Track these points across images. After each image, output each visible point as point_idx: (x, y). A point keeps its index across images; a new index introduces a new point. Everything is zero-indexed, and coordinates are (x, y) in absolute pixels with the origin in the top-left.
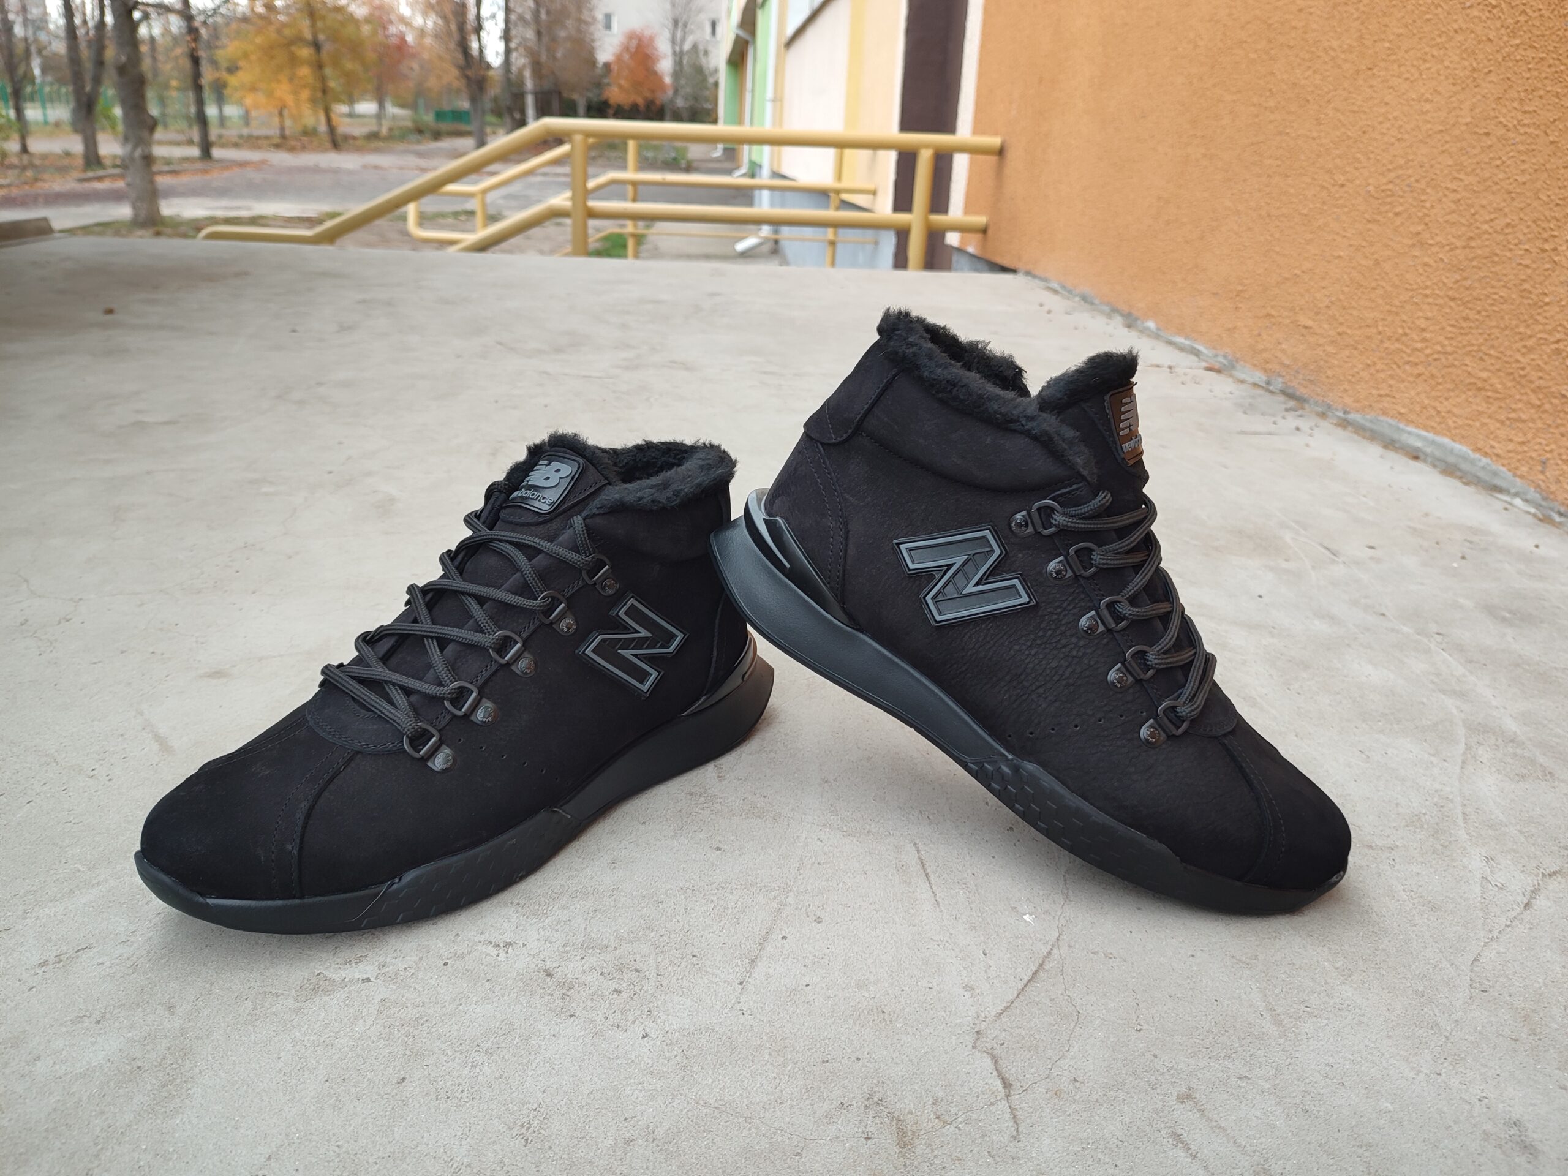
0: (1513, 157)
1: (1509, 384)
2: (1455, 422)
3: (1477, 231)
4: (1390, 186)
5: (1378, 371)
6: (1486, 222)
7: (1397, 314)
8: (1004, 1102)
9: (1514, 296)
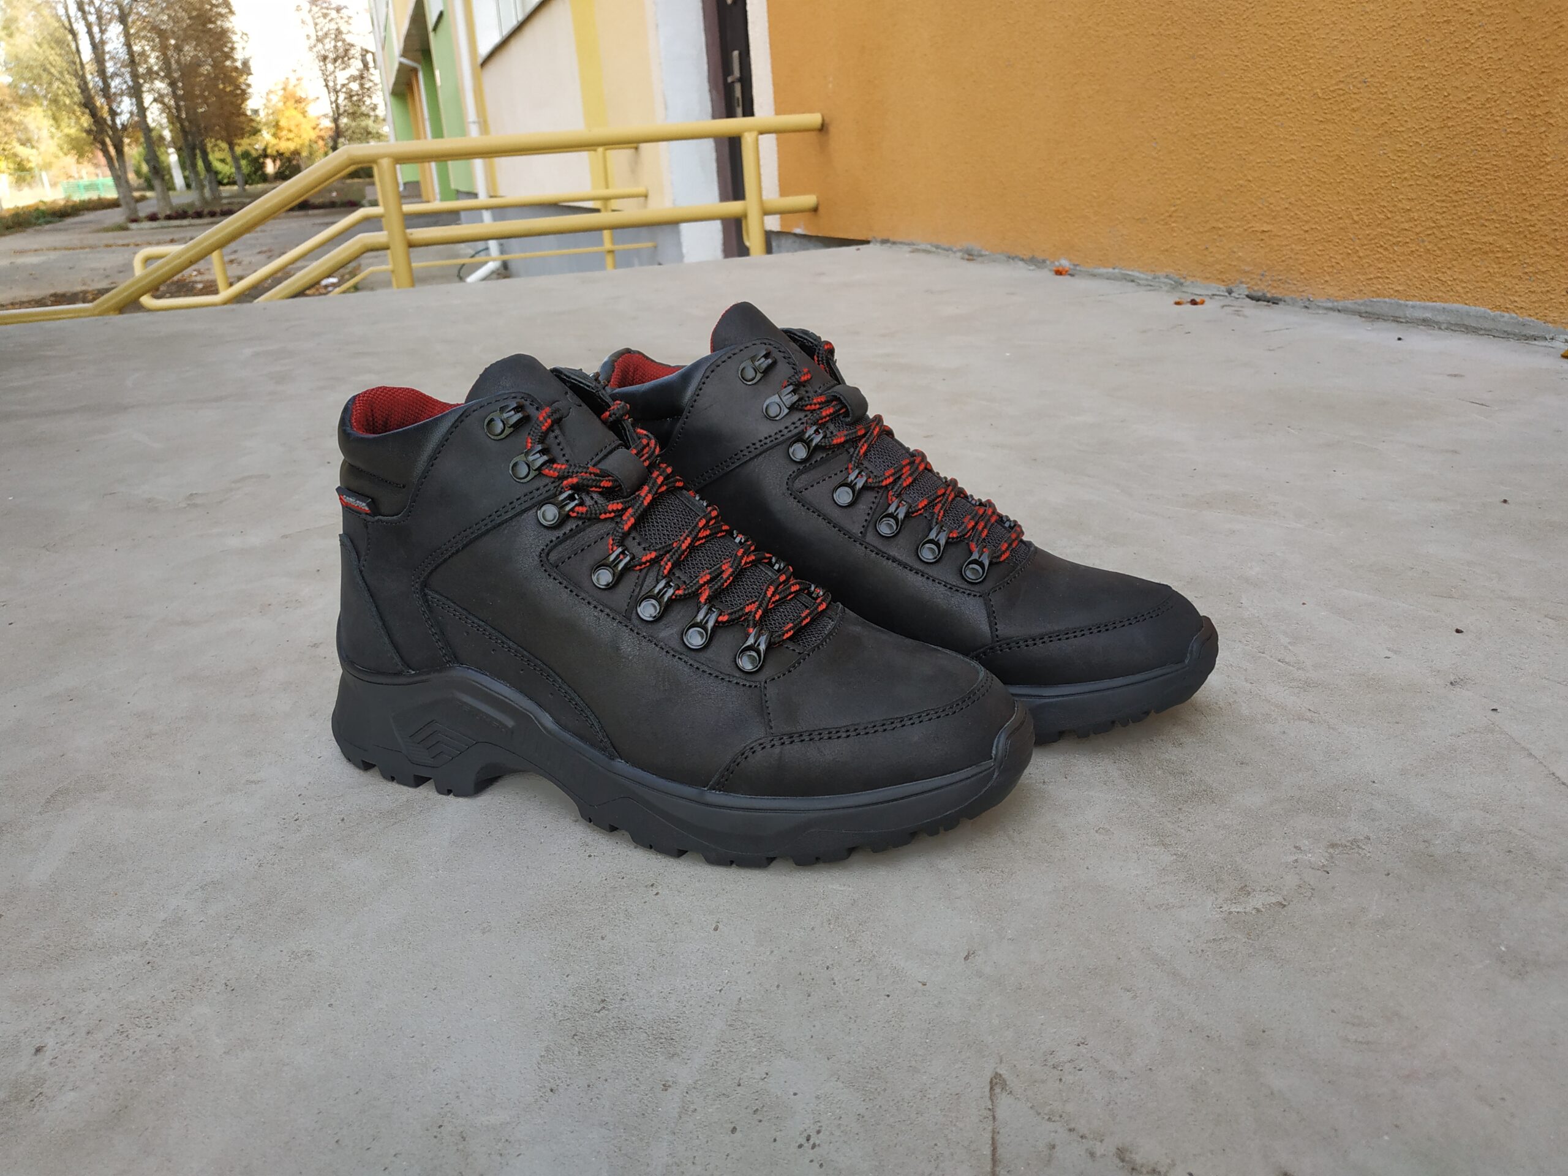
0: (1482, 37)
1: (1520, 242)
2: (1464, 288)
3: (1453, 111)
4: (1342, 86)
5: (1360, 257)
6: (1464, 101)
7: (1374, 202)
9: (1509, 162)
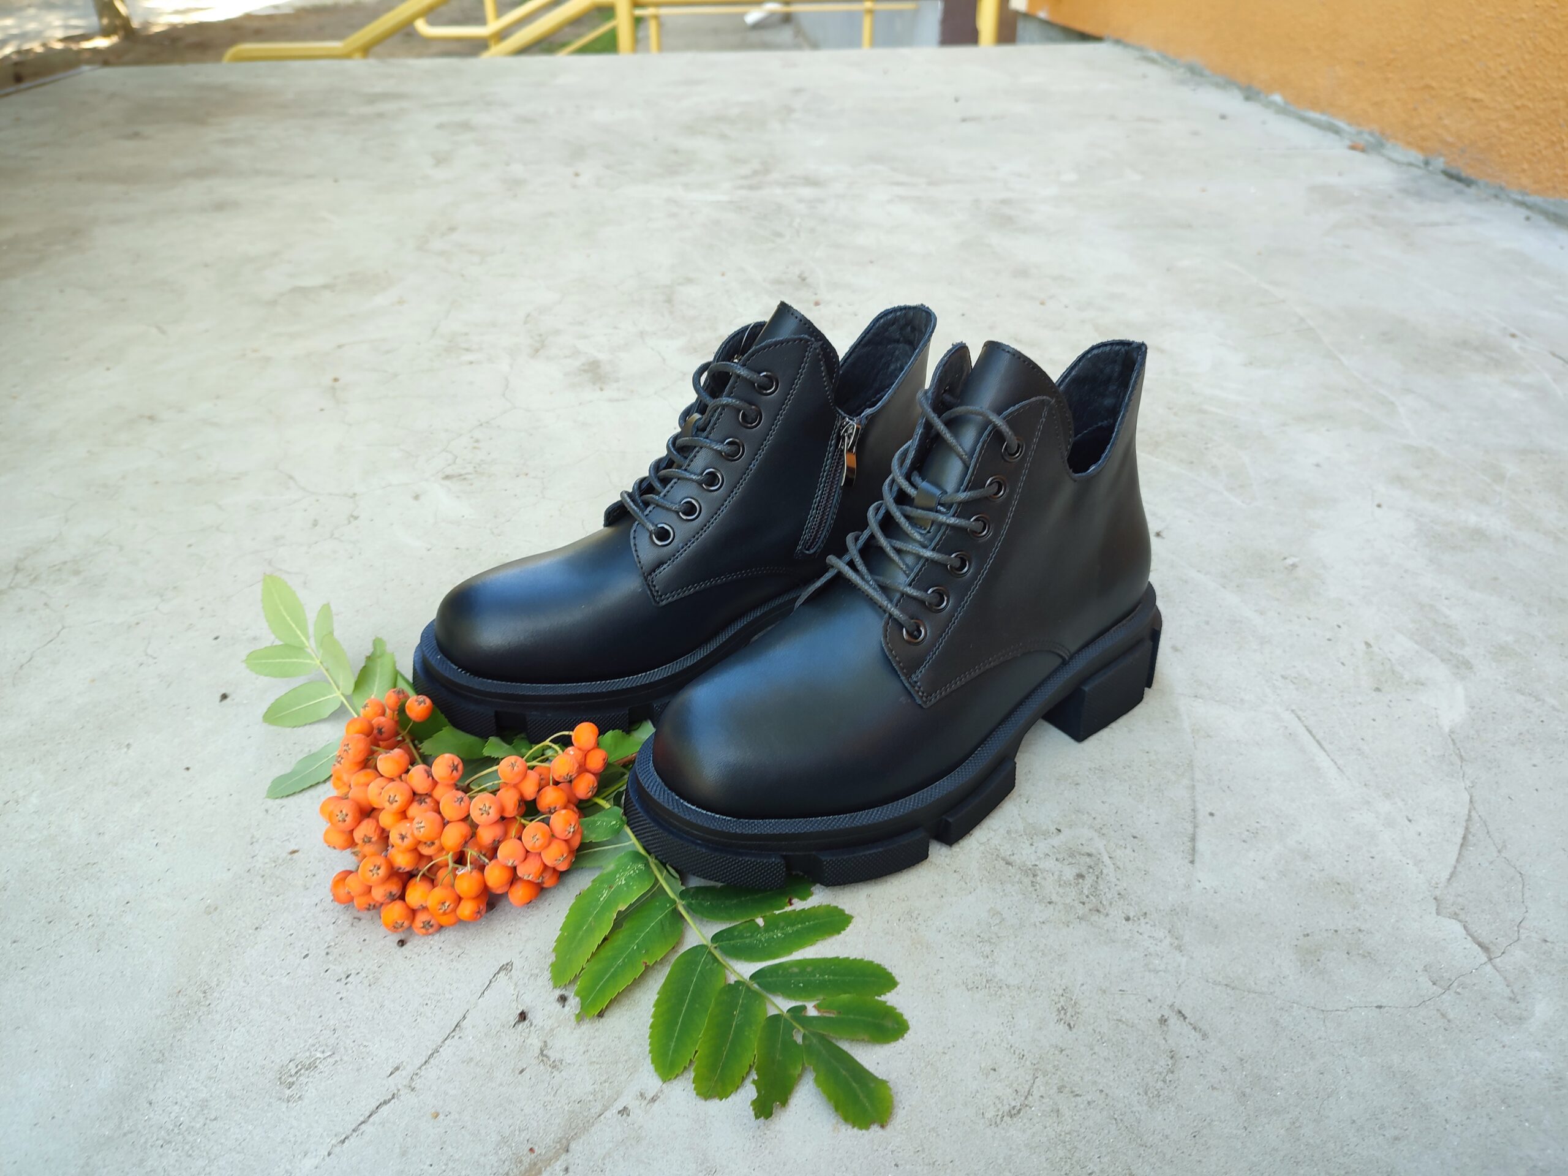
8: (1489, 967)
